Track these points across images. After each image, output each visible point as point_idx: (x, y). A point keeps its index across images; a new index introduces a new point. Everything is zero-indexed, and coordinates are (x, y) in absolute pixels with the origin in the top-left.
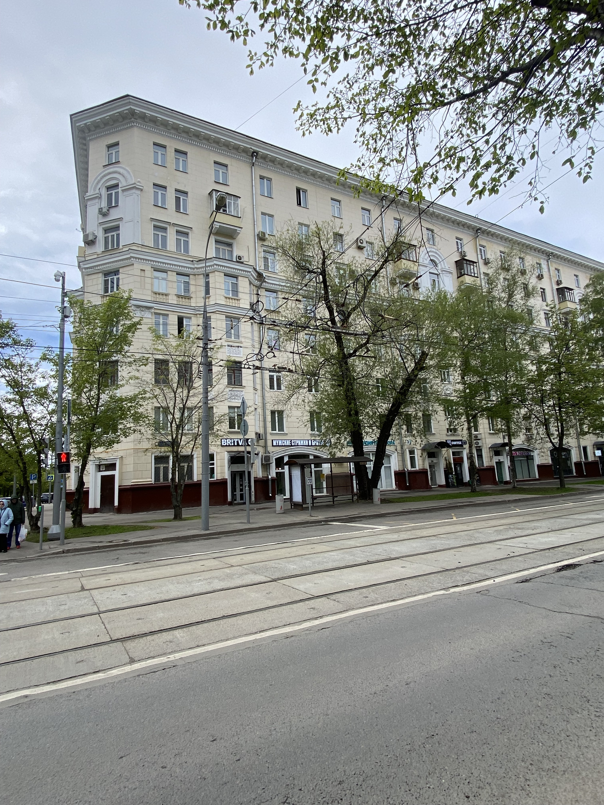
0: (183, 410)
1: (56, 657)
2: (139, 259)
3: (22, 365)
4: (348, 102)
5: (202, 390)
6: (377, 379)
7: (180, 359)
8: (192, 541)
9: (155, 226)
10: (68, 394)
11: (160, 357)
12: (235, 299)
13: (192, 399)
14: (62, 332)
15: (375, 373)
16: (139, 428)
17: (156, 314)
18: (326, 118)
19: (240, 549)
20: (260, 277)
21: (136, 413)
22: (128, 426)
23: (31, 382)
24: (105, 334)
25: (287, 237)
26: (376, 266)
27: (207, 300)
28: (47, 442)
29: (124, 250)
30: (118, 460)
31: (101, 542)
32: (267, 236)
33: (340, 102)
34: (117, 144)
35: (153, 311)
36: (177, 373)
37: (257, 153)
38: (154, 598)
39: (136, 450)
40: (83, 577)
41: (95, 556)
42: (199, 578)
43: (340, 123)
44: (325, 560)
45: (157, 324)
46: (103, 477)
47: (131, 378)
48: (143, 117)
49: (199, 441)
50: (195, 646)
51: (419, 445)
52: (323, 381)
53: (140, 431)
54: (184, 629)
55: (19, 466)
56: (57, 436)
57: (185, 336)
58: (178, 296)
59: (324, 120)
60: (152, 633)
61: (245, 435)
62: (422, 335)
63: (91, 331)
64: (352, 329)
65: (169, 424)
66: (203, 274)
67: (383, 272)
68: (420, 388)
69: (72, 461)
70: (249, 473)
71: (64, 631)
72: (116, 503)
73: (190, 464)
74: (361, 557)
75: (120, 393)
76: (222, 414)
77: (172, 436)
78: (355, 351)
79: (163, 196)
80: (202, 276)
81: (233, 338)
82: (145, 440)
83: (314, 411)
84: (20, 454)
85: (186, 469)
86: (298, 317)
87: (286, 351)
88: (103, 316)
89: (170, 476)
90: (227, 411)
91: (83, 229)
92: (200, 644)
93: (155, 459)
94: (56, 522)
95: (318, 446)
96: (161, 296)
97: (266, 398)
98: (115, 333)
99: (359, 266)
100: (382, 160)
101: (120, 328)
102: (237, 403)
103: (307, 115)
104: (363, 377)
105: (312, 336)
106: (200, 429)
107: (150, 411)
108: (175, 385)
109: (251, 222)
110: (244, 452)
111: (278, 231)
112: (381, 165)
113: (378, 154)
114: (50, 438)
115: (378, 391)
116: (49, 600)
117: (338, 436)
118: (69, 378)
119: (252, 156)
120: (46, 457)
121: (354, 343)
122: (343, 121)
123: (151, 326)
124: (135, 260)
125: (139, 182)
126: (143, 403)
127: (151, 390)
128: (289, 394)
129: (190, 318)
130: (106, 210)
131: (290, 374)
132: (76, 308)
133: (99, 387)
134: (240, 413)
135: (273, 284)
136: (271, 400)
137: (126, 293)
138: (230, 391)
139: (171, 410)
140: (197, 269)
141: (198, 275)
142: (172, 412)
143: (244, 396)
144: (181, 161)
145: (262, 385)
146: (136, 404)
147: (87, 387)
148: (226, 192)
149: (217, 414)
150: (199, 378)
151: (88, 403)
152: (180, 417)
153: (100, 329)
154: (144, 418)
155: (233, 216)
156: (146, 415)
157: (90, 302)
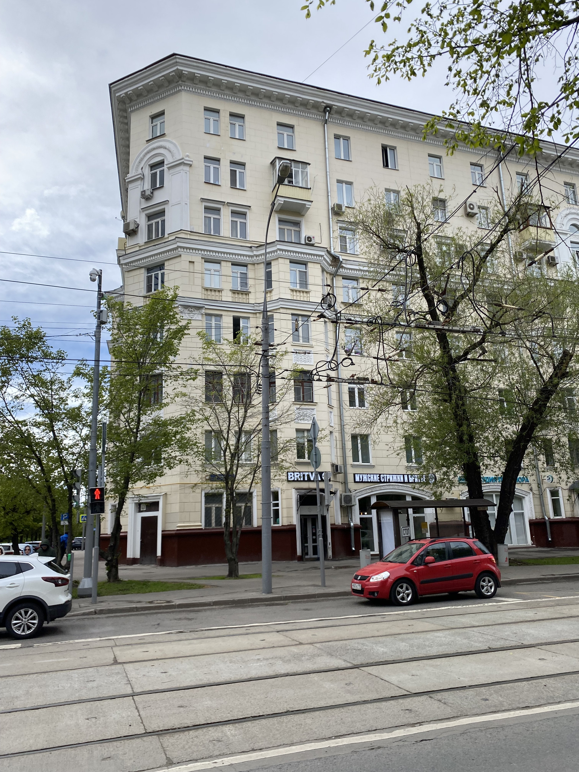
0: (239, 433)
1: (78, 750)
2: (187, 248)
3: (52, 383)
4: (435, 35)
5: (261, 409)
6: (500, 391)
7: (236, 370)
8: (250, 606)
9: (206, 208)
10: (104, 416)
11: (212, 368)
12: (303, 292)
13: (250, 420)
14: (98, 342)
15: (496, 382)
16: (185, 457)
17: (207, 315)
18: (407, 59)
19: (312, 621)
20: (335, 261)
21: (183, 438)
22: (173, 454)
23: (63, 401)
24: (147, 342)
25: (369, 209)
26: (492, 237)
27: (268, 295)
28: (79, 474)
29: (170, 239)
30: (162, 497)
31: (139, 602)
32: (344, 209)
33: (425, 36)
34: (162, 113)
35: (203, 311)
36: (231, 388)
37: (330, 107)
38: (201, 680)
39: (183, 485)
40: (116, 646)
41: (133, 620)
42: (258, 657)
43: (426, 63)
44: (427, 643)
45: (209, 328)
46: (144, 519)
47: (177, 395)
48: (192, 78)
49: (259, 475)
50: (250, 749)
51: (564, 483)
52: (422, 394)
53: (187, 462)
54: (237, 725)
55: (47, 503)
56: (91, 467)
57: (242, 341)
58: (234, 292)
59: (404, 62)
60: (197, 727)
61: (317, 467)
62: (563, 329)
63: (131, 339)
64: (460, 323)
65: (222, 452)
67: (503, 244)
68: (563, 402)
69: (108, 498)
70: (324, 518)
71: (90, 716)
72: (159, 553)
73: (249, 505)
74: (480, 642)
75: (165, 414)
76: (288, 439)
77: (226, 468)
78: (466, 353)
79: (216, 170)
80: (263, 264)
81: (301, 341)
82: (194, 473)
83: (410, 435)
84: (49, 489)
85: (243, 511)
86: (384, 311)
87: (369, 356)
88: (145, 320)
89: (224, 520)
90: (294, 435)
91: (123, 217)
92: (256, 746)
93: (205, 496)
94: (88, 574)
95: (418, 483)
96: (213, 293)
97: (345, 418)
98: (159, 340)
99: (468, 239)
100: (484, 104)
101: (165, 334)
102: (306, 425)
103: (383, 57)
104: (479, 388)
105: (404, 335)
106: (260, 459)
107: (199, 436)
108: (229, 403)
109: (323, 193)
110: (315, 490)
111: (356, 202)
112: (483, 111)
113: (480, 96)
114: (82, 470)
115: (502, 407)
116: (75, 674)
117: (445, 469)
118: (106, 396)
119: (325, 111)
120: (78, 493)
121: (464, 342)
122: (431, 60)
123: (201, 330)
124: (182, 250)
125: (188, 156)
126: (191, 426)
127: (201, 409)
128: (375, 412)
129: (248, 318)
130: (150, 193)
131: (375, 387)
132: (114, 312)
133: (139, 406)
134: (311, 438)
135: (352, 269)
136: (351, 421)
137: (171, 291)
138: (297, 409)
139: (224, 435)
140: (256, 257)
141: (258, 264)
142: (226, 437)
143: (315, 416)
144: (237, 126)
145: (340, 400)
146: (183, 427)
147: (126, 408)
148: (292, 159)
149: (282, 439)
150: (258, 393)
151: (126, 426)
152: (236, 444)
153: (142, 336)
154: (192, 444)
155: (301, 188)
156: (195, 441)
157: (129, 304)
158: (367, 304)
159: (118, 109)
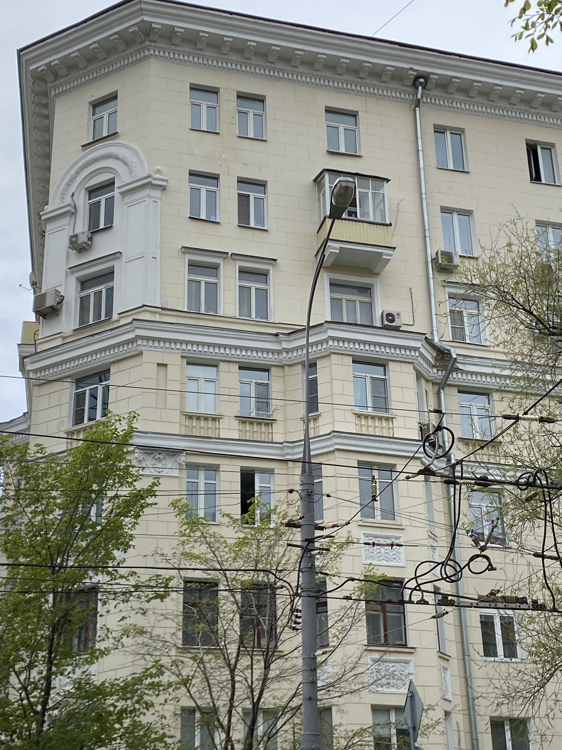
2: (154, 339)
5: (300, 662)
7: (246, 577)
9: (192, 265)
11: (198, 575)
12: (380, 418)
13: (276, 686)
17: (189, 465)
20: (443, 358)
21: (135, 725)
24: (70, 525)
25: (509, 261)
27: (311, 425)
29: (123, 322)
32: (457, 261)
34: (113, 97)
35: (183, 458)
36: (238, 616)
37: (426, 77)
45: (193, 493)
47: (126, 633)
48: (169, 35)
57: (258, 518)
58: (243, 420)
63: (40, 518)
66: (302, 364)
76: (356, 728)
79: (212, 196)
80: (300, 367)
81: (378, 519)
87: (521, 549)
88: (70, 480)
90: (368, 719)
91: (34, 284)
96: (202, 423)
97: (476, 683)
98: (94, 519)
101: (107, 507)
102: (395, 696)
107: (169, 720)
108: (233, 649)
109: (416, 231)
111: (482, 248)
119: (415, 85)
123: (177, 497)
124: (145, 343)
125: (159, 171)
126: (154, 699)
127: (175, 663)
128: (541, 671)
129: (271, 472)
130: (86, 240)
131: (539, 615)
132: (11, 466)
133: (50, 657)
134: (405, 727)
135: (476, 374)
136: (490, 689)
137: (124, 422)
138: (375, 661)
139: (221, 719)
140: (287, 352)
141: (289, 366)
142: (225, 723)
143: (411, 677)
144: (251, 116)
145: (463, 643)
146: (137, 702)
147: (23, 660)
148: (354, 172)
149: (342, 728)
150: (294, 629)
151: (22, 700)
152: (246, 739)
153: (61, 512)
154: (156, 740)
155: (373, 223)
156: (161, 732)
157: (41, 448)
158: (512, 443)
159: (32, 92)
